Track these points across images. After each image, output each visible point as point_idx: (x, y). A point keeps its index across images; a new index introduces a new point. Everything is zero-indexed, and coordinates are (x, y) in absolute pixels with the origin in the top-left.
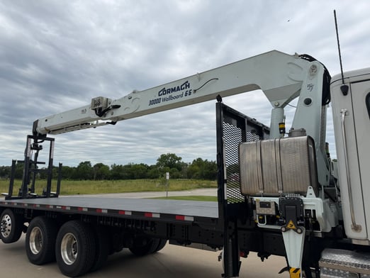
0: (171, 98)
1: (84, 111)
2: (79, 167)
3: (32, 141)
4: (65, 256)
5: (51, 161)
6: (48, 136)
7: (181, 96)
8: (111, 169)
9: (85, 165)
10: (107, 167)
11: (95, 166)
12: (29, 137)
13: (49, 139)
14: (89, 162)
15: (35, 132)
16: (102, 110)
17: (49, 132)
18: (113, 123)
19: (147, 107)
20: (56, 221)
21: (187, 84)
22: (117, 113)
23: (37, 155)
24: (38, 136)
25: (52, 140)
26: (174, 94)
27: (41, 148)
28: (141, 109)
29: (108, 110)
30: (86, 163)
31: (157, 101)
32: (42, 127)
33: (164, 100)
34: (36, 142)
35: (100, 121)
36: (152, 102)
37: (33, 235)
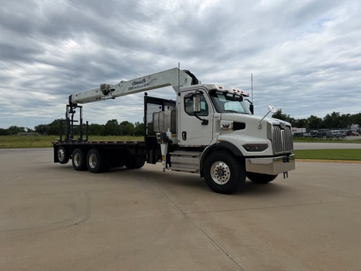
0: (138, 87)
1: (97, 91)
2: (107, 124)
3: (69, 108)
4: (91, 164)
5: (81, 120)
6: (78, 104)
7: (142, 86)
8: (135, 126)
9: (112, 123)
10: (131, 125)
11: (121, 124)
12: (68, 106)
13: (79, 107)
14: (115, 120)
15: (70, 103)
16: (107, 91)
17: (79, 102)
18: (114, 98)
19: (127, 91)
20: (85, 149)
21: (144, 80)
22: (114, 93)
23: (72, 116)
24: (72, 105)
25: (81, 107)
26: (139, 85)
27: (75, 112)
28: (125, 92)
29: (109, 91)
30: (113, 120)
31: (131, 88)
32: (74, 99)
33: (135, 88)
34: (71, 108)
35: (106, 97)
36: (130, 89)
37: (75, 157)
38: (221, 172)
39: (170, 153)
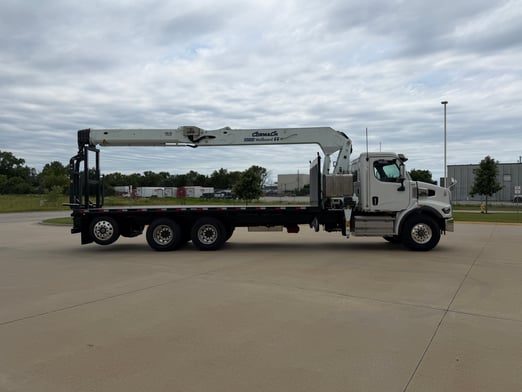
0: (263, 139)
1: (168, 134)
7: (271, 140)
21: (275, 133)
22: (212, 142)
25: (97, 151)
26: (265, 137)
29: (204, 138)
31: (252, 139)
33: (257, 140)
36: (246, 139)
38: (421, 233)
39: (357, 217)
